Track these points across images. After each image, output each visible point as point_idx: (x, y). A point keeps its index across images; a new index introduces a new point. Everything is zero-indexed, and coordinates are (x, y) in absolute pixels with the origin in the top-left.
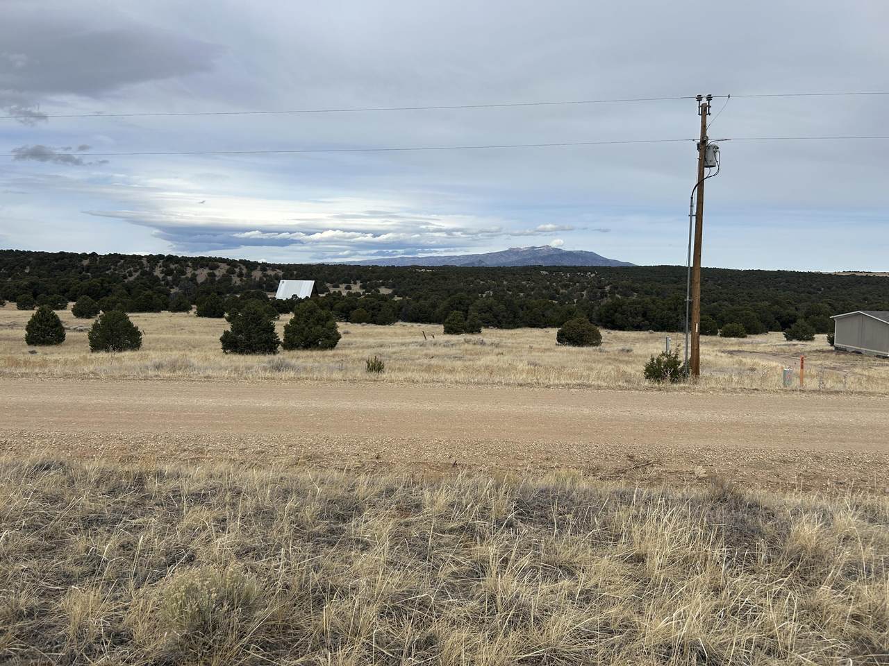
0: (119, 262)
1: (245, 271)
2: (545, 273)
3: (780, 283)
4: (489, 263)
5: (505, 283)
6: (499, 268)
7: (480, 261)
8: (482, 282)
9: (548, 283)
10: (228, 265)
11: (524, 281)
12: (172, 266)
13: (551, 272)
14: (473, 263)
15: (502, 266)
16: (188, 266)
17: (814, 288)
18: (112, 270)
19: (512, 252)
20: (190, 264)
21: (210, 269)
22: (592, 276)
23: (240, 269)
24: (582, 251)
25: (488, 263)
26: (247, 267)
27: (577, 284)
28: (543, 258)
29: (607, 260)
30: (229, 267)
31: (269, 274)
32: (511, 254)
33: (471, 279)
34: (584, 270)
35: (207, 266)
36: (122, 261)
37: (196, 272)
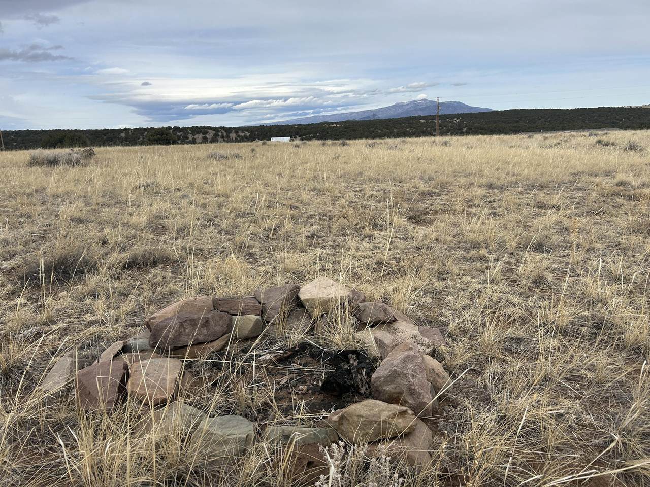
0: (144, 133)
1: (225, 134)
2: (423, 121)
3: (594, 117)
4: (382, 116)
5: (395, 130)
6: (390, 120)
7: (374, 115)
8: (379, 131)
9: (425, 129)
10: (214, 130)
11: (408, 128)
12: (179, 134)
13: (427, 120)
14: (368, 117)
15: (391, 118)
16: (188, 133)
17: (617, 119)
18: (141, 139)
19: (397, 106)
20: (190, 132)
21: (203, 134)
22: (457, 121)
23: (222, 133)
24: (451, 102)
25: (380, 116)
26: (225, 132)
27: (444, 128)
28: (422, 110)
29: (471, 108)
30: (214, 132)
31: (241, 135)
32: (397, 108)
33: (372, 129)
34: (451, 117)
35: (201, 132)
36: (146, 132)
37: (195, 137)
